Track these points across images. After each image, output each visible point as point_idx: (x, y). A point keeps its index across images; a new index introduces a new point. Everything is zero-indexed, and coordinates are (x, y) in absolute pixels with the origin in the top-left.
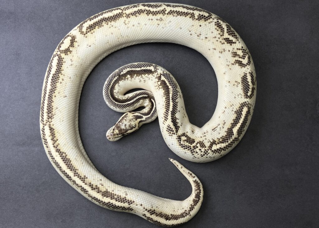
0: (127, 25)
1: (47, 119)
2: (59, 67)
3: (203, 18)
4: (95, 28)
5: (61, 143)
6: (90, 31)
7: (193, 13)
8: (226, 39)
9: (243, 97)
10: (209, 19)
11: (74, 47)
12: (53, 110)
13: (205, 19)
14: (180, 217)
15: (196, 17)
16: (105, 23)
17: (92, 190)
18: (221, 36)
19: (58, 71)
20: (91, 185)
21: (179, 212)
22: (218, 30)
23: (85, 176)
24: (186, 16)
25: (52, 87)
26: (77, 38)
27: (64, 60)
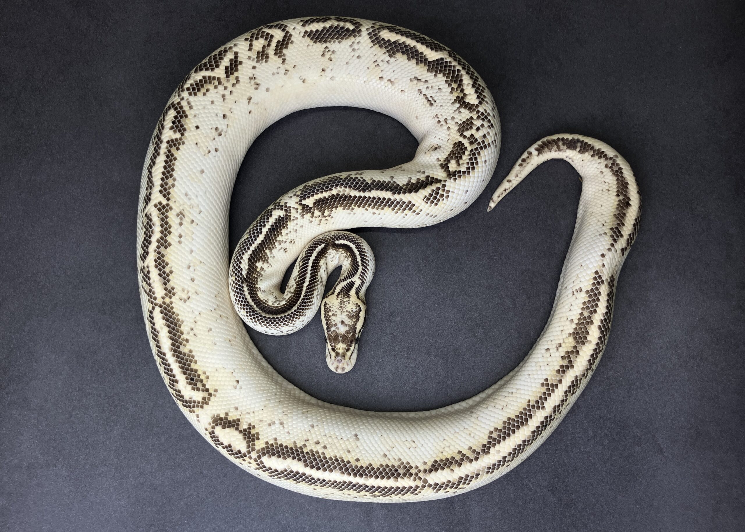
0: (190, 294)
1: (412, 478)
2: (288, 452)
3: (179, 122)
4: (196, 371)
5: (467, 443)
6: (201, 381)
7: (168, 142)
8: (227, 72)
9: (358, 39)
10: (181, 107)
11: (239, 420)
12: (390, 465)
13: (181, 117)
14: (622, 177)
15: (178, 135)
16: (185, 345)
17: (572, 367)
18: (220, 83)
19: (298, 455)
20: (563, 370)
21: (611, 179)
22: (208, 90)
23: (543, 385)
24: (175, 159)
25: (335, 468)
26: (218, 412)
27: (270, 443)
